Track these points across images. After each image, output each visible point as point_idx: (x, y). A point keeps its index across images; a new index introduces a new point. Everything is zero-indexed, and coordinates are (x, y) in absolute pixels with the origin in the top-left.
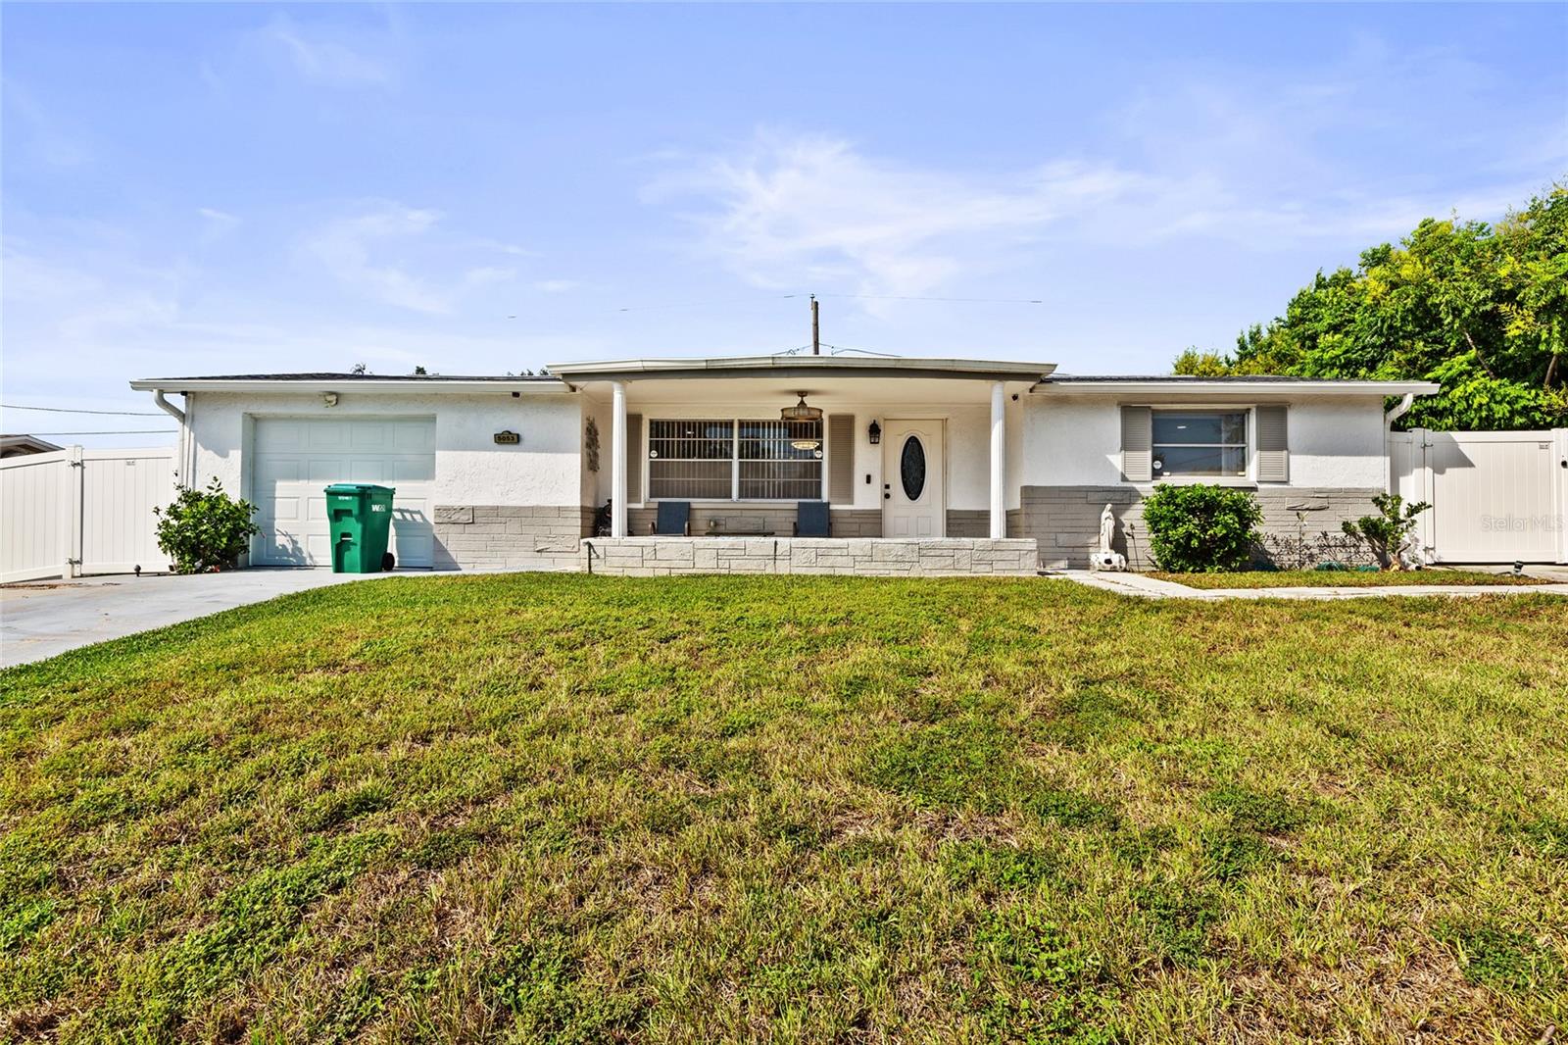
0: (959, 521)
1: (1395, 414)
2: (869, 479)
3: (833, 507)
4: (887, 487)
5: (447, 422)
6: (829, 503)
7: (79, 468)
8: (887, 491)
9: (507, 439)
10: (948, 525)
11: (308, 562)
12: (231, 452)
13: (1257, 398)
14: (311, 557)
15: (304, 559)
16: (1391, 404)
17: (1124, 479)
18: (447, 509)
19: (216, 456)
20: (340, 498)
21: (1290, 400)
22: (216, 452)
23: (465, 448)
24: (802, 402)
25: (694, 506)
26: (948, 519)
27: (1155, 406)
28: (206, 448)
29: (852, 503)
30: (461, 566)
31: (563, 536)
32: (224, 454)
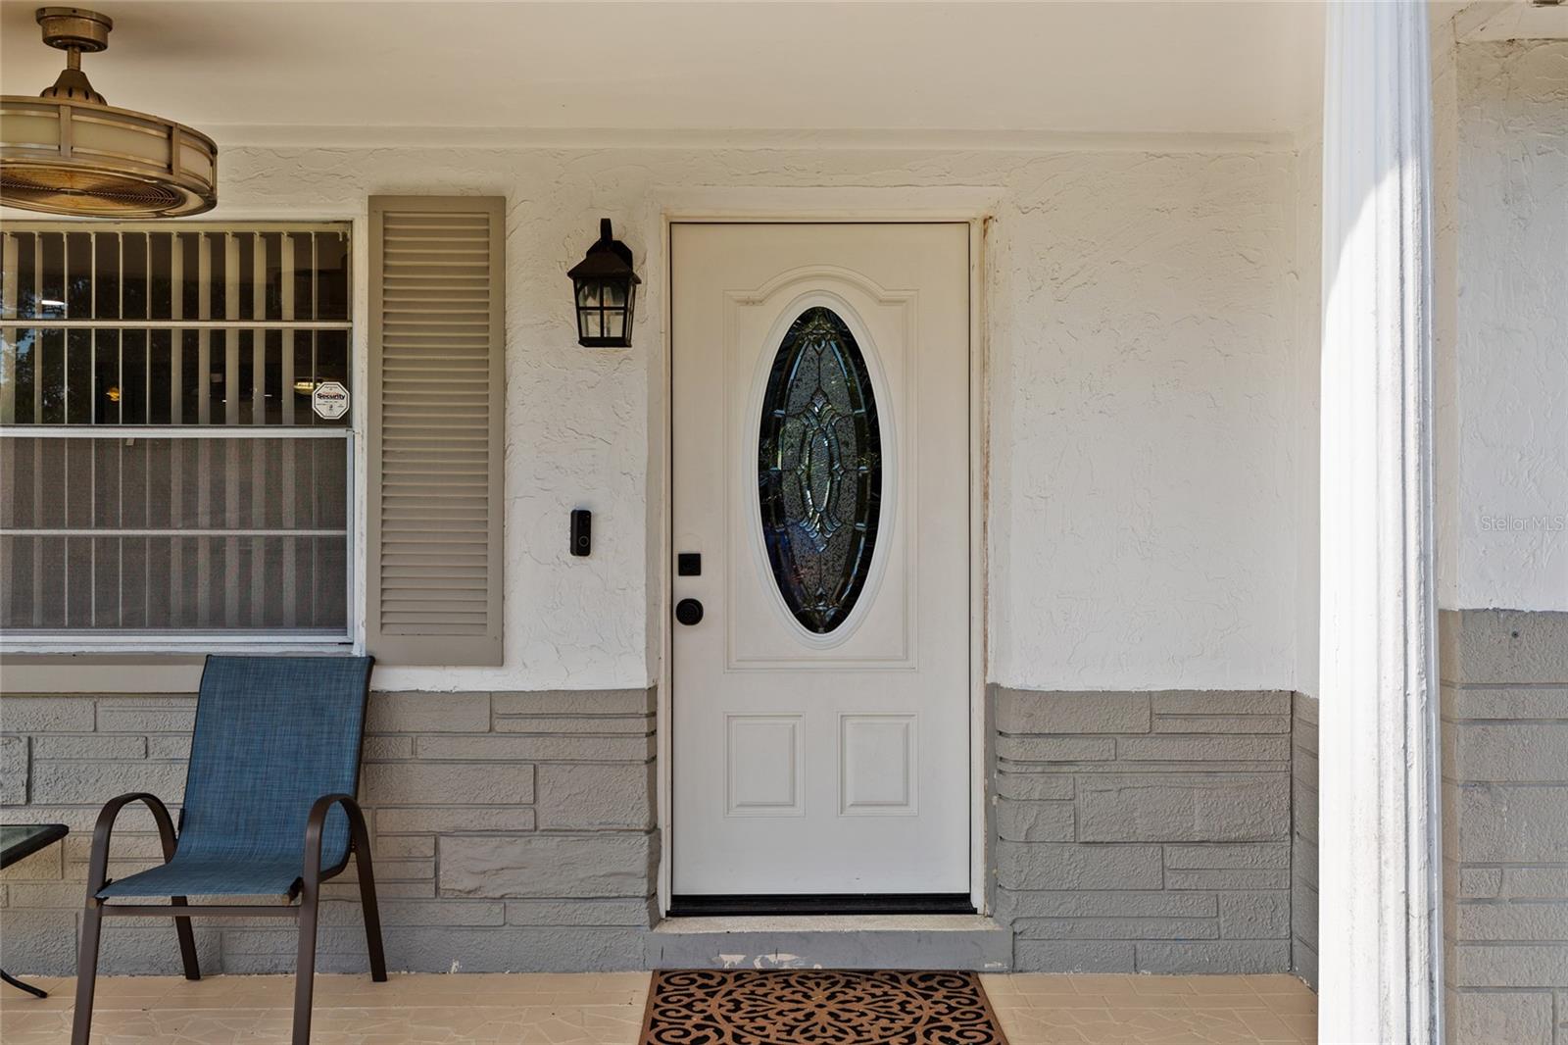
0: (1049, 750)
2: (582, 532)
3: (391, 679)
4: (690, 564)
6: (371, 661)
8: (688, 587)
10: (995, 762)
24: (73, 83)
26: (995, 733)
29: (498, 659)
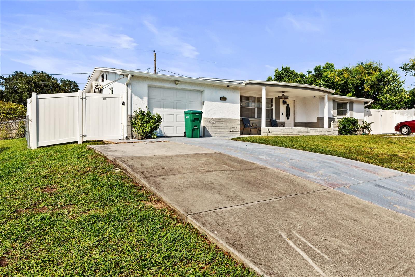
0: (298, 125)
1: (367, 105)
3: (276, 121)
5: (207, 93)
7: (84, 100)
9: (223, 99)
10: (295, 126)
11: (164, 135)
12: (144, 98)
13: (350, 100)
14: (165, 133)
15: (163, 134)
16: (366, 103)
17: (333, 116)
18: (208, 119)
19: (139, 98)
20: (196, 115)
21: (354, 101)
22: (139, 97)
23: (212, 101)
24: (283, 94)
25: (250, 120)
26: (295, 124)
27: (337, 101)
28: (136, 95)
29: (280, 120)
30: (212, 136)
31: (236, 127)
32: (142, 98)
